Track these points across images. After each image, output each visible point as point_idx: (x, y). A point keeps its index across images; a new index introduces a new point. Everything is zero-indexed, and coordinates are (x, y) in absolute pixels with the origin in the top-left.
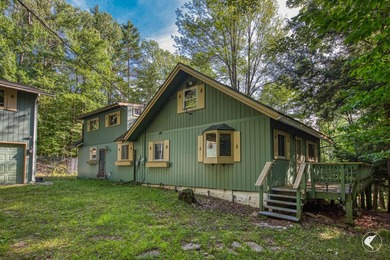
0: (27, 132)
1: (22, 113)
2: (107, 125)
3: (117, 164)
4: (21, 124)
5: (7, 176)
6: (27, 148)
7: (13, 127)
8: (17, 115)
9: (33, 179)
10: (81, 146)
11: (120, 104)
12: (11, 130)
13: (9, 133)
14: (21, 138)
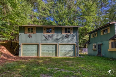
0: (76, 40)
1: (74, 34)
2: (101, 34)
3: (109, 50)
4: (74, 38)
5: (71, 54)
6: (76, 45)
7: (72, 39)
8: (73, 35)
9: (78, 55)
10: (89, 43)
11: (111, 23)
12: (72, 40)
13: (71, 41)
14: (74, 42)
